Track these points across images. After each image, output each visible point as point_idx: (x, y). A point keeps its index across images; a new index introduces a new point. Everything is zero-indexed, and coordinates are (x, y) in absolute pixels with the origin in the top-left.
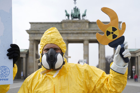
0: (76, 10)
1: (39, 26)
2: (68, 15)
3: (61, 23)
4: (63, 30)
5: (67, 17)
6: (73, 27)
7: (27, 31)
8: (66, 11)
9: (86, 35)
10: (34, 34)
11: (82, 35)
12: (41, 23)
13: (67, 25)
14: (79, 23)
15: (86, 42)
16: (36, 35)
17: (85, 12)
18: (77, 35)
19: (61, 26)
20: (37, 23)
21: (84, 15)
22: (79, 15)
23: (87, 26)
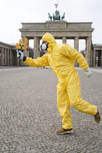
0: (57, 13)
1: (28, 26)
2: (50, 17)
3: (45, 23)
4: (47, 29)
5: (50, 19)
6: (54, 27)
7: (19, 30)
8: (49, 14)
9: (64, 33)
10: (25, 32)
11: (62, 33)
12: (30, 24)
13: (50, 25)
14: (59, 23)
15: (64, 38)
16: (26, 33)
17: (64, 15)
18: (57, 33)
19: (45, 26)
20: (27, 24)
21: (63, 18)
22: (59, 17)
23: (65, 26)
